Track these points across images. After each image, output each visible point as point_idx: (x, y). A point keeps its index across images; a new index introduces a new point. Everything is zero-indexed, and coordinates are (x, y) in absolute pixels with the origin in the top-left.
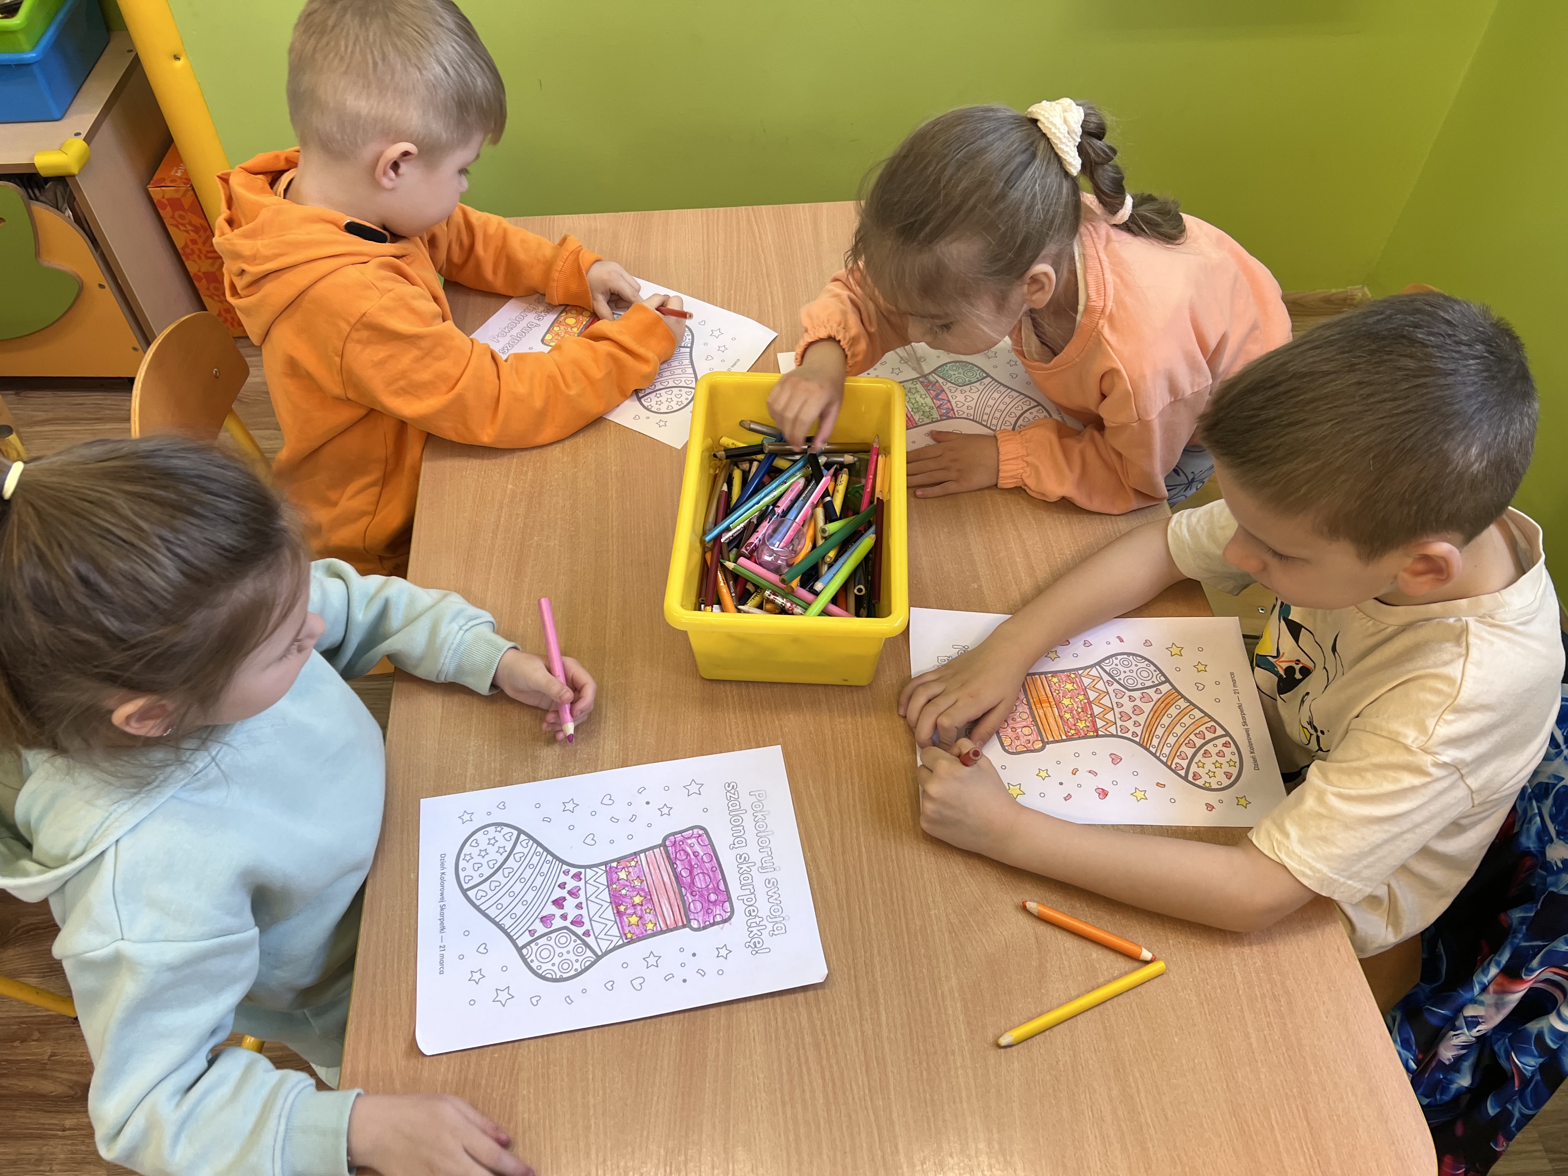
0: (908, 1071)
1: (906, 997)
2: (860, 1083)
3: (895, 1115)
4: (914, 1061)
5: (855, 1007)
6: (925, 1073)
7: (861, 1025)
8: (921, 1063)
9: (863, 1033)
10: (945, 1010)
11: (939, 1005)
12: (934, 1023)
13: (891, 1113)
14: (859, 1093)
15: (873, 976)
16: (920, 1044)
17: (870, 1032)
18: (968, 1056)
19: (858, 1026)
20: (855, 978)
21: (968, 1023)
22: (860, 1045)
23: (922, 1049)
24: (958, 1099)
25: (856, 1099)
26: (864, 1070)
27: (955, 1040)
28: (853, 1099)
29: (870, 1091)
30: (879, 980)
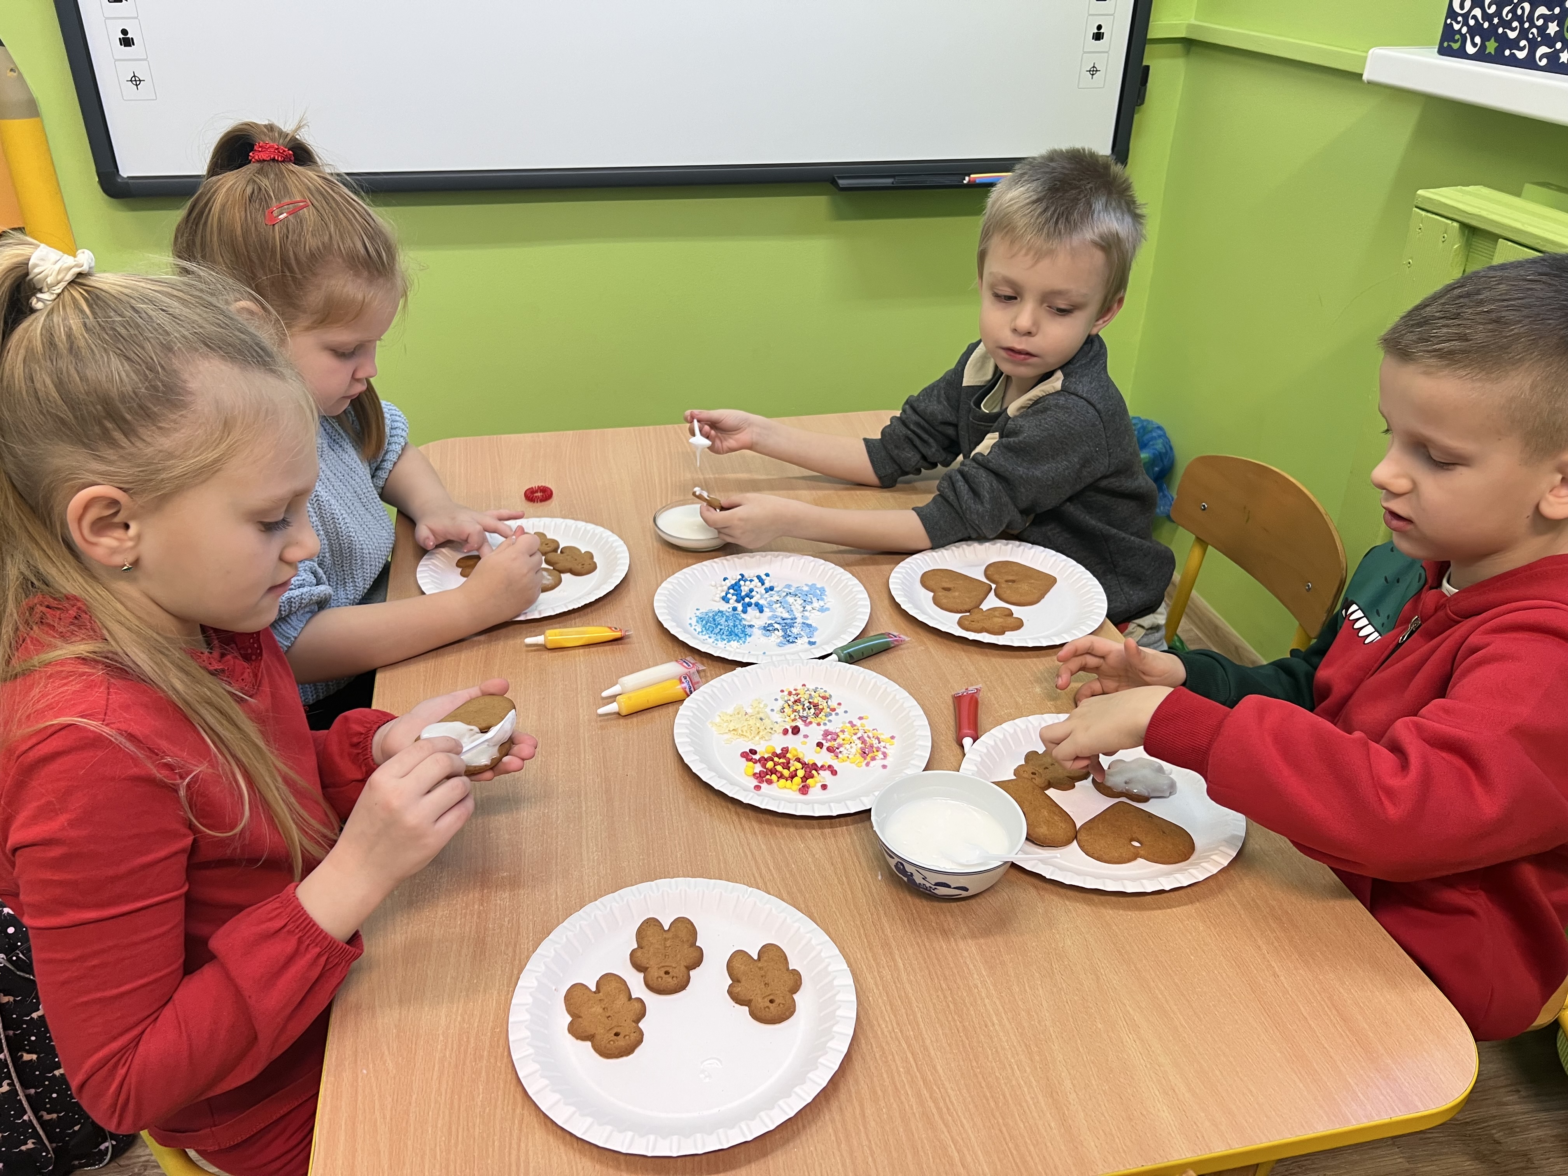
0: (934, 1004)
1: (919, 947)
2: (887, 1019)
3: (928, 1042)
4: (938, 996)
5: (871, 958)
6: (951, 1006)
7: (879, 972)
8: (945, 997)
9: (881, 978)
10: (961, 953)
11: (953, 950)
12: (952, 965)
13: (923, 1042)
14: (887, 1027)
15: (883, 933)
16: (942, 982)
17: (889, 977)
18: (991, 987)
19: (876, 974)
20: (866, 935)
21: (986, 961)
22: (881, 988)
23: (944, 986)
24: (989, 1024)
25: (886, 1033)
26: (889, 1008)
27: (975, 976)
28: (883, 1033)
29: (898, 1024)
30: (890, 935)
